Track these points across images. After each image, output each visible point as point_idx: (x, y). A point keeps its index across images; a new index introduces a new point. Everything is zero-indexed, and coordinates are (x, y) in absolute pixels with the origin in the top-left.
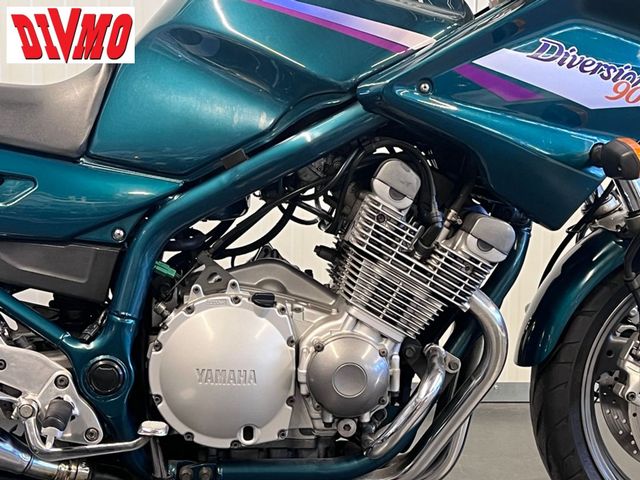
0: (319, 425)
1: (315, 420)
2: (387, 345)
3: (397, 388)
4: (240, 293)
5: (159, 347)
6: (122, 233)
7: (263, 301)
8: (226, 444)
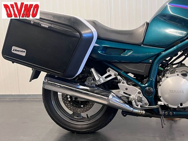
4: (179, 73)
5: (160, 85)
6: (151, 61)
7: (184, 75)
8: (176, 107)
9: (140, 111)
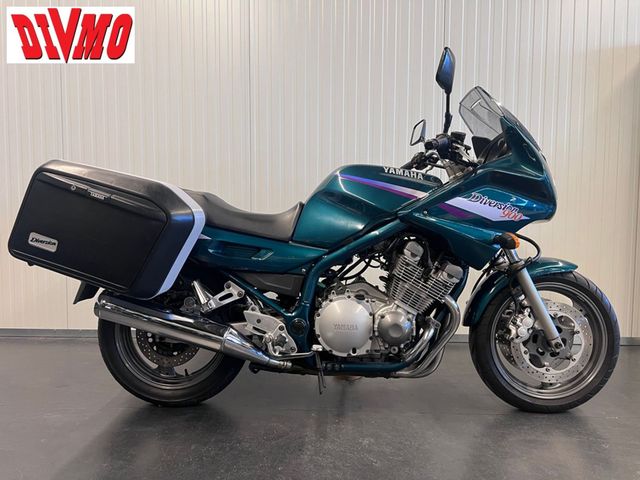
0: (383, 348)
1: (381, 347)
2: (410, 316)
3: (414, 334)
4: (350, 294)
5: (319, 315)
6: (305, 270)
7: (360, 298)
8: (345, 355)
9: (282, 363)
